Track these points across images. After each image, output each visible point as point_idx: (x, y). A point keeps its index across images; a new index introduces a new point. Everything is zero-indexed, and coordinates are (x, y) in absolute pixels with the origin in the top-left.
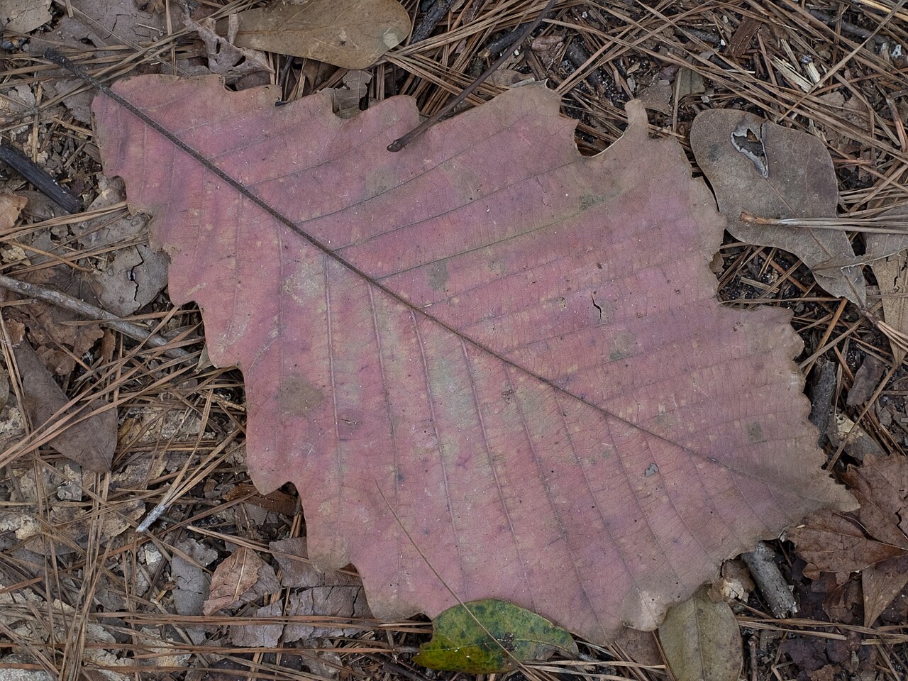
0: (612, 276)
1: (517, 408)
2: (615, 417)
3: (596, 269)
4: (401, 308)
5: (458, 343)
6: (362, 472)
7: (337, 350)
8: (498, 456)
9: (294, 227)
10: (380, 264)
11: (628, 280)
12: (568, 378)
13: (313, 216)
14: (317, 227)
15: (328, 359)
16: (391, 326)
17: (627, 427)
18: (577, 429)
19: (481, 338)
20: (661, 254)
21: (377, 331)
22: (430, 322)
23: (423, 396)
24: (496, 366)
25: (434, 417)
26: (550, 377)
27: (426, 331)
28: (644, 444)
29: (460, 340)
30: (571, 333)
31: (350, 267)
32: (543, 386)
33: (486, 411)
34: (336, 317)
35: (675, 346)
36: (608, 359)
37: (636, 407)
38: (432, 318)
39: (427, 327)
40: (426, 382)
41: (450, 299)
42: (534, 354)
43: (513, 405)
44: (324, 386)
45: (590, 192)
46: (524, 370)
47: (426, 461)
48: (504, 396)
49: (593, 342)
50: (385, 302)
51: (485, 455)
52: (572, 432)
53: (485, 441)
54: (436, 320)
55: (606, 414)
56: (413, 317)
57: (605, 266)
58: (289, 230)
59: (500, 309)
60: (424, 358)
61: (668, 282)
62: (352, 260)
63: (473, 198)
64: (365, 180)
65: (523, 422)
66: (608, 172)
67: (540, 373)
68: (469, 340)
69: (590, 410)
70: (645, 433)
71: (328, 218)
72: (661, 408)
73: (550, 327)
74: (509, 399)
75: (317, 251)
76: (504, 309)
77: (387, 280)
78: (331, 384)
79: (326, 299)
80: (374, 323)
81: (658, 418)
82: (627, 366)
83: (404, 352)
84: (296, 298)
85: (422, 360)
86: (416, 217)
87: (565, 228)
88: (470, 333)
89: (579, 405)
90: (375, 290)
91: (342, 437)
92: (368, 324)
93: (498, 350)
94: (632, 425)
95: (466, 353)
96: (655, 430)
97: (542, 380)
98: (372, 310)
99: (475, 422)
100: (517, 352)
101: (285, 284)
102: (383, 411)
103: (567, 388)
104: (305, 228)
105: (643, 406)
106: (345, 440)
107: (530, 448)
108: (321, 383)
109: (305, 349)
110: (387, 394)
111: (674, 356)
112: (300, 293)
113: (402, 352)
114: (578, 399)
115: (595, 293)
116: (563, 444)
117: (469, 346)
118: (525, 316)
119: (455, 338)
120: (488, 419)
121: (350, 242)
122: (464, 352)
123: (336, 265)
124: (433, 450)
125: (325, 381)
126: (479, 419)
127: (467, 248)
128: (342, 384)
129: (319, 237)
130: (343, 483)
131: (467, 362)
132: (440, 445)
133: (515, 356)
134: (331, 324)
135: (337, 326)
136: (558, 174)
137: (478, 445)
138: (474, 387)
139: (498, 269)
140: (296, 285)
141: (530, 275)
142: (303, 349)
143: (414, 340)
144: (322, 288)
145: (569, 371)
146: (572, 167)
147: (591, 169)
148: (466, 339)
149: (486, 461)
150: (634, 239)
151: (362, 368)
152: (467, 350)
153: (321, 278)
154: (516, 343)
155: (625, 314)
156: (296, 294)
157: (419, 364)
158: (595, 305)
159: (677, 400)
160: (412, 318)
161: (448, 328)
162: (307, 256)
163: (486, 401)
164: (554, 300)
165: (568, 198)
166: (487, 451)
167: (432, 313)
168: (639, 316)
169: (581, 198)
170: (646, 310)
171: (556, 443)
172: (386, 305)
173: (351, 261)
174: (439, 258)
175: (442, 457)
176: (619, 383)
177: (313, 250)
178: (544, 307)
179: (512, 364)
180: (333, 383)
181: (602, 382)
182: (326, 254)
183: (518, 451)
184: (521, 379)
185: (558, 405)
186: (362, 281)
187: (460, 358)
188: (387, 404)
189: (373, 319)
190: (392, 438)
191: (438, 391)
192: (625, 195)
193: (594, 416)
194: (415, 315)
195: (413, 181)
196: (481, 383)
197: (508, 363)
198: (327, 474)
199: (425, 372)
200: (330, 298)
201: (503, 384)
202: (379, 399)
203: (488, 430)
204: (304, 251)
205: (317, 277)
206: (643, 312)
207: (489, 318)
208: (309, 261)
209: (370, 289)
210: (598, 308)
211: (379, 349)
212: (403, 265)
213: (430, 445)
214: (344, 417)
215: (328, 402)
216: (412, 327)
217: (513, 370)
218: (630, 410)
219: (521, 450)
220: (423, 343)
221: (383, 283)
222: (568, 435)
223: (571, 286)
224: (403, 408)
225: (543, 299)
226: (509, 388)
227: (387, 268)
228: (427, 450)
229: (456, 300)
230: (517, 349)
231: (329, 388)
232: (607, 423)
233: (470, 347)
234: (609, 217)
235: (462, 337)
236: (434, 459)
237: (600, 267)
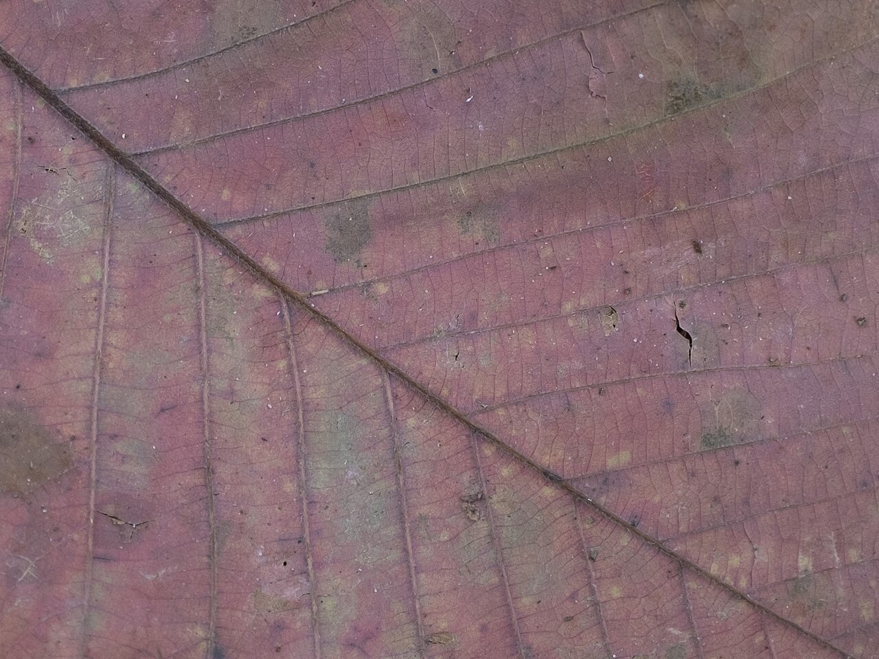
0: (722, 272)
1: (490, 535)
2: (701, 574)
3: (689, 253)
4: (261, 292)
5: (375, 379)
6: (134, 632)
7: (111, 365)
8: (438, 634)
9: (50, 98)
10: (226, 194)
11: (756, 285)
12: (606, 478)
13: (96, 80)
14: (101, 102)
15: (90, 381)
16: (235, 329)
17: (724, 596)
18: (616, 592)
19: (427, 374)
20: (831, 235)
21: (204, 334)
22: (321, 329)
23: (289, 487)
24: (453, 439)
25: (306, 535)
26: (567, 473)
27: (310, 348)
28: (759, 639)
29: (380, 374)
30: (623, 382)
31: (160, 193)
32: (549, 492)
33: (422, 532)
34: (120, 297)
35: (845, 430)
36: (697, 446)
37: (748, 554)
38: (325, 321)
39: (313, 338)
40: (297, 457)
41: (369, 284)
42: (539, 420)
43: (482, 527)
44: (73, 438)
45: (693, 74)
46: (512, 452)
47: (279, 627)
48: (465, 505)
49: (668, 405)
50: (230, 276)
51: (409, 629)
52: (604, 598)
53: (414, 597)
54: (333, 325)
55: (682, 566)
56: (286, 313)
57: (709, 249)
58: (39, 104)
59: (473, 317)
60: (300, 407)
61: (842, 299)
62: (168, 179)
63: (440, 71)
64: (213, 11)
65: (500, 567)
66: (735, 31)
67: (546, 460)
68: (400, 375)
69: (647, 553)
70: (764, 615)
71: (126, 87)
72: (804, 562)
73: (578, 365)
74: (473, 512)
75: (94, 154)
76: (484, 317)
77: (239, 230)
78: (89, 437)
79: (103, 255)
80: (199, 318)
81: (794, 584)
82: (737, 463)
83: (259, 387)
84: (36, 245)
85: (295, 410)
86: (313, 101)
87: (632, 151)
88: (406, 362)
89: (625, 539)
90: (209, 248)
91: (101, 551)
92: (187, 319)
93: (461, 404)
94: (735, 595)
95: (391, 404)
96: (785, 610)
97: (549, 477)
98: (199, 288)
99: (395, 555)
100: (501, 412)
101: (19, 215)
102: (196, 507)
103: (602, 500)
104: (77, 103)
105: (765, 555)
106: (105, 559)
107: (511, 625)
108: (67, 431)
109: (44, 355)
110: (209, 471)
111: (841, 451)
112: (49, 238)
113: (254, 387)
114: (625, 525)
115: (682, 305)
116: (582, 622)
117: (400, 389)
118: (527, 338)
119: (371, 368)
120: (426, 553)
121: (167, 141)
122: (386, 401)
123: (131, 187)
124: (298, 606)
125: (78, 429)
126: (405, 550)
127: (415, 178)
128: (114, 437)
129: (102, 124)
130: (89, 651)
131: (393, 423)
132: (313, 598)
133: (497, 421)
134: (107, 310)
135: (118, 315)
136: (627, 28)
137: (398, 607)
138: (401, 478)
139: (477, 230)
140: (42, 219)
141: (547, 252)
142: (39, 355)
143: (282, 364)
144: (98, 233)
145: (612, 462)
146: (659, 15)
147: (699, 21)
148: (395, 373)
149: (410, 643)
150: (778, 194)
151: (163, 410)
152: (395, 397)
153: (99, 210)
154: (500, 392)
155: (742, 356)
156: (39, 239)
157: (288, 417)
158: (679, 330)
159: (841, 548)
160: (282, 316)
161: (359, 348)
162: (74, 161)
163: (424, 510)
164: (592, 312)
165: (644, 81)
166: (414, 621)
167: (328, 308)
168: (773, 364)
169: (671, 85)
170: (788, 354)
171: (568, 619)
172: (229, 281)
173: (165, 181)
174: (354, 194)
175: (316, 623)
176: (716, 499)
177: (87, 151)
178: (571, 323)
179: (487, 435)
180: (94, 433)
181: (680, 492)
182: (111, 162)
183: (484, 628)
184: (505, 472)
185: (578, 534)
186: (183, 226)
187: (378, 413)
188: (208, 494)
189: (198, 310)
190: (209, 566)
191: (321, 482)
192: (767, 91)
193: (655, 567)
194: (290, 310)
195: (314, 22)
196: (420, 472)
197: (479, 434)
198: (55, 626)
199: (300, 436)
200: (111, 254)
201: (466, 478)
202: (194, 479)
203: (423, 576)
204: (67, 150)
205: (90, 208)
206: (781, 356)
207: (450, 334)
208: (76, 172)
209: (199, 244)
210: (688, 336)
211: (204, 373)
212: (274, 202)
213: (291, 593)
214: (110, 509)
215: (80, 473)
216: (281, 335)
217: (488, 451)
218: (735, 561)
219: (490, 626)
220: (300, 371)
221: (229, 235)
222: (595, 604)
223: (631, 284)
224: (242, 507)
225: (568, 307)
226: (477, 488)
227: (241, 204)
228: (285, 604)
229: (382, 289)
230: (504, 406)
231: (85, 443)
232: (681, 584)
233: (401, 391)
234: (729, 137)
235: (386, 368)
236: (299, 624)
237: (698, 248)
